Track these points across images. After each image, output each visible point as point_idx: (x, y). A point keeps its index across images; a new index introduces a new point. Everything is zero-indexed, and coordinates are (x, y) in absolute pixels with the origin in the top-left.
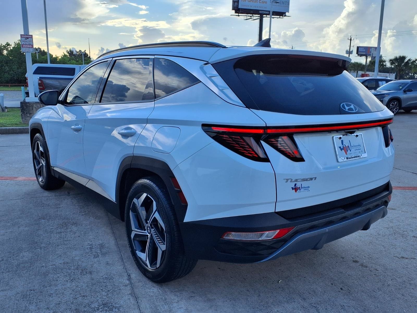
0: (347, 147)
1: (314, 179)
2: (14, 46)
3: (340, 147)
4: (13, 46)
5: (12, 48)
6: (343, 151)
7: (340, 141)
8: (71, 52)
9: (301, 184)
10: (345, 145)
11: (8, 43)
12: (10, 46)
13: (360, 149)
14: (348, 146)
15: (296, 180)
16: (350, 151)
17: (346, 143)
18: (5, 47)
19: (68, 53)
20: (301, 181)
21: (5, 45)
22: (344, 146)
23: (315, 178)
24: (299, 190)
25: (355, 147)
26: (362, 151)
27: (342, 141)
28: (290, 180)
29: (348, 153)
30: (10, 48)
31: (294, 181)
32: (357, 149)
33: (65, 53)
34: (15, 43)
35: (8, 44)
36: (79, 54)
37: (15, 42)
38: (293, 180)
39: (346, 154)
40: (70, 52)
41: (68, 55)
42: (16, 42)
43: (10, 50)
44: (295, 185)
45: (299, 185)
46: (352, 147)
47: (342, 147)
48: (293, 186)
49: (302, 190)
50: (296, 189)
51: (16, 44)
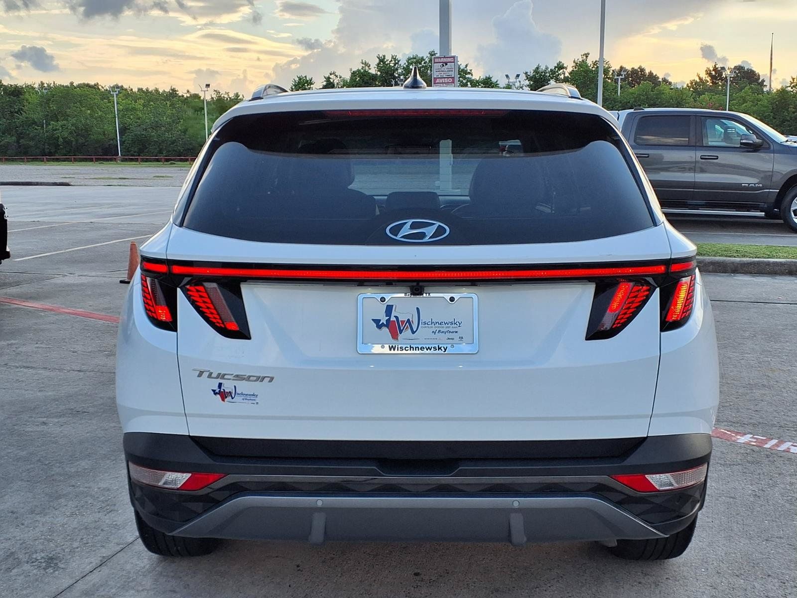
0: (403, 321)
1: (267, 380)
2: (572, 69)
3: (376, 321)
4: (570, 69)
5: (567, 75)
8: (716, 73)
9: (235, 387)
11: (561, 64)
12: (565, 70)
15: (221, 376)
18: (555, 73)
19: (710, 74)
20: (233, 380)
21: (553, 68)
22: (393, 319)
23: (272, 379)
24: (229, 399)
28: (206, 374)
30: (564, 74)
31: (217, 377)
33: (701, 76)
34: (574, 62)
35: (560, 67)
36: (737, 76)
37: (576, 60)
38: (214, 375)
39: (394, 337)
40: (713, 73)
41: (709, 79)
42: (578, 60)
43: (563, 78)
44: (220, 385)
45: (228, 386)
48: (216, 388)
49: (237, 398)
50: (224, 395)
51: (577, 64)
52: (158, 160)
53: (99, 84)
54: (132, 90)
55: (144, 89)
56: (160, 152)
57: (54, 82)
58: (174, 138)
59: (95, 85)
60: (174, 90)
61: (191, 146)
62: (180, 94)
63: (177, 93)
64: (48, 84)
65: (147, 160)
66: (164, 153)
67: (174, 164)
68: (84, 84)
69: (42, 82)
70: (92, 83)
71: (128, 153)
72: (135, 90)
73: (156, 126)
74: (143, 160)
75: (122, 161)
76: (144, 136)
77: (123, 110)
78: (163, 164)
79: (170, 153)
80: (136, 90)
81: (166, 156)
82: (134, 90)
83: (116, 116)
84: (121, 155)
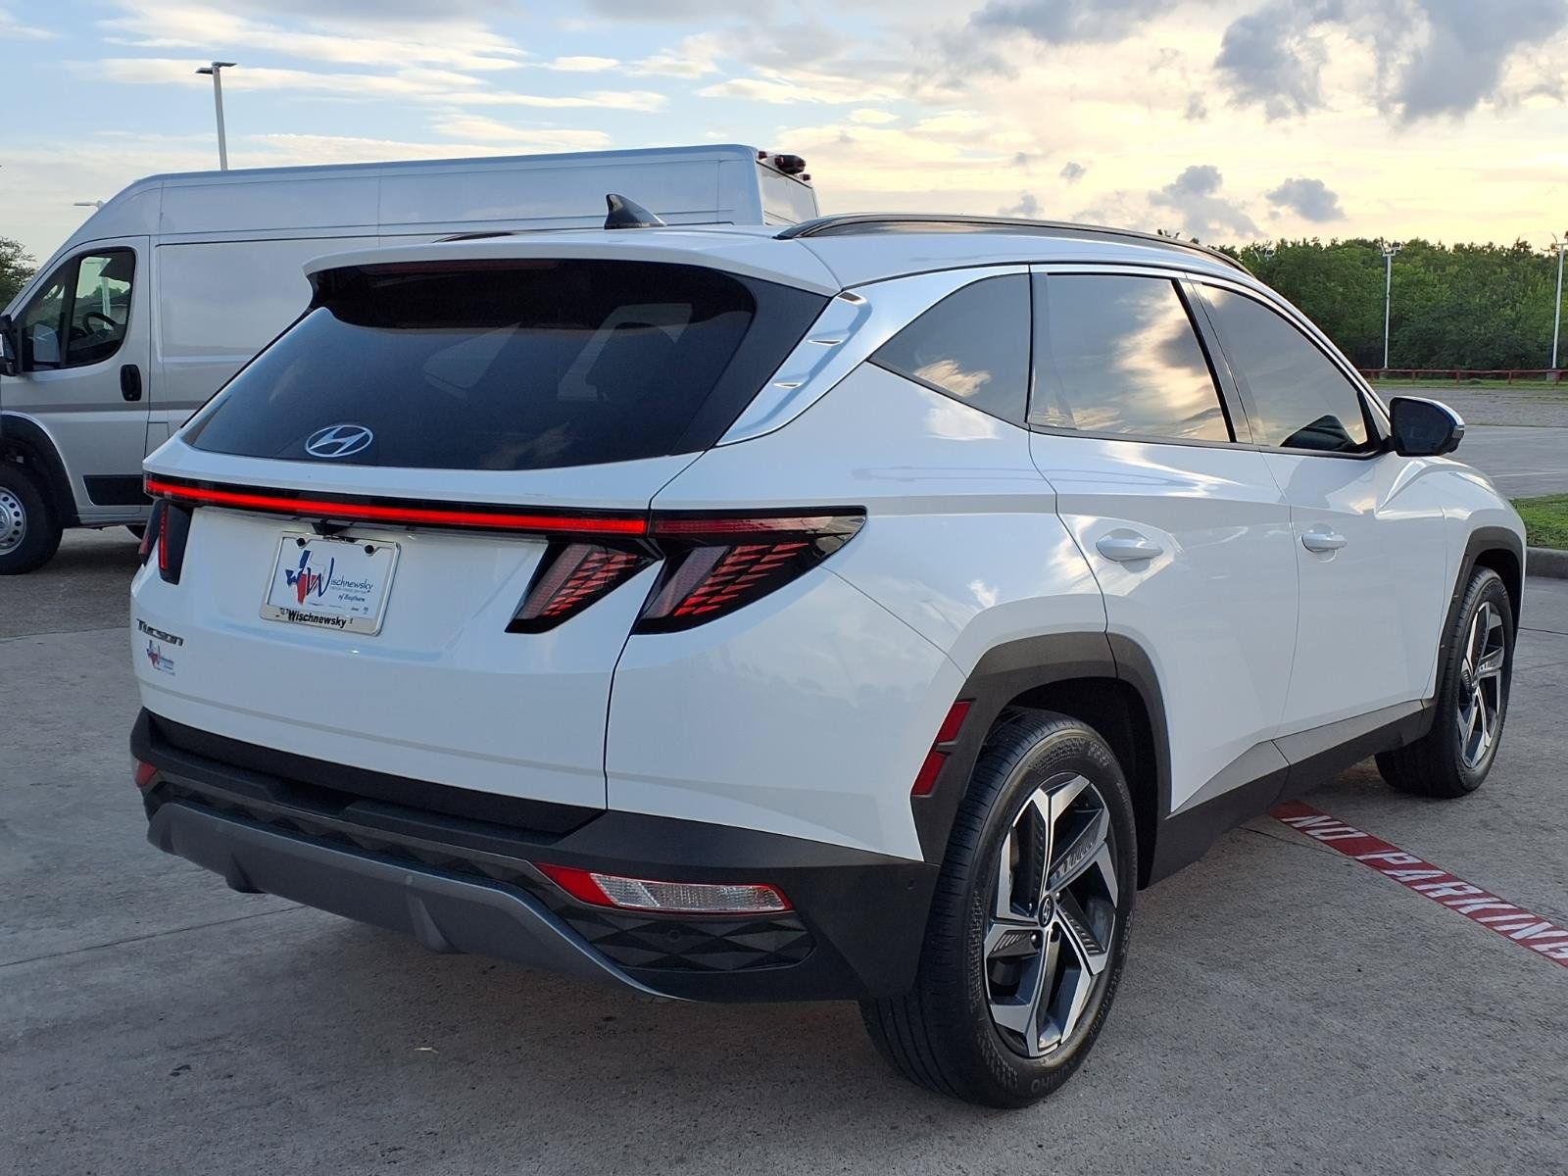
0: (314, 576)
3: (289, 573)
6: (294, 586)
7: (300, 552)
10: (309, 569)
13: (363, 600)
14: (320, 575)
16: (320, 594)
17: (316, 566)
22: (305, 572)
25: (347, 587)
26: (366, 609)
27: (306, 554)
29: (307, 598)
32: (351, 595)
39: (301, 600)
46: (335, 582)
47: (295, 574)
52: (1453, 376)
53: (1385, 240)
54: (1443, 248)
55: (1466, 246)
56: (1461, 361)
57: (1305, 240)
58: (1489, 335)
59: (1376, 241)
60: (1524, 245)
61: (1521, 351)
62: (1535, 253)
63: (1530, 250)
64: (1294, 244)
65: (1434, 376)
66: (1467, 363)
67: (1479, 383)
68: (1356, 241)
69: (1282, 241)
70: (1370, 239)
71: (1401, 364)
72: (1450, 247)
73: (1458, 313)
74: (1426, 376)
75: (1388, 378)
76: (1432, 332)
77: (1400, 285)
78: (1458, 383)
79: (1478, 363)
80: (1452, 248)
81: (1470, 369)
82: (1447, 249)
83: (1388, 296)
84: (1388, 366)
